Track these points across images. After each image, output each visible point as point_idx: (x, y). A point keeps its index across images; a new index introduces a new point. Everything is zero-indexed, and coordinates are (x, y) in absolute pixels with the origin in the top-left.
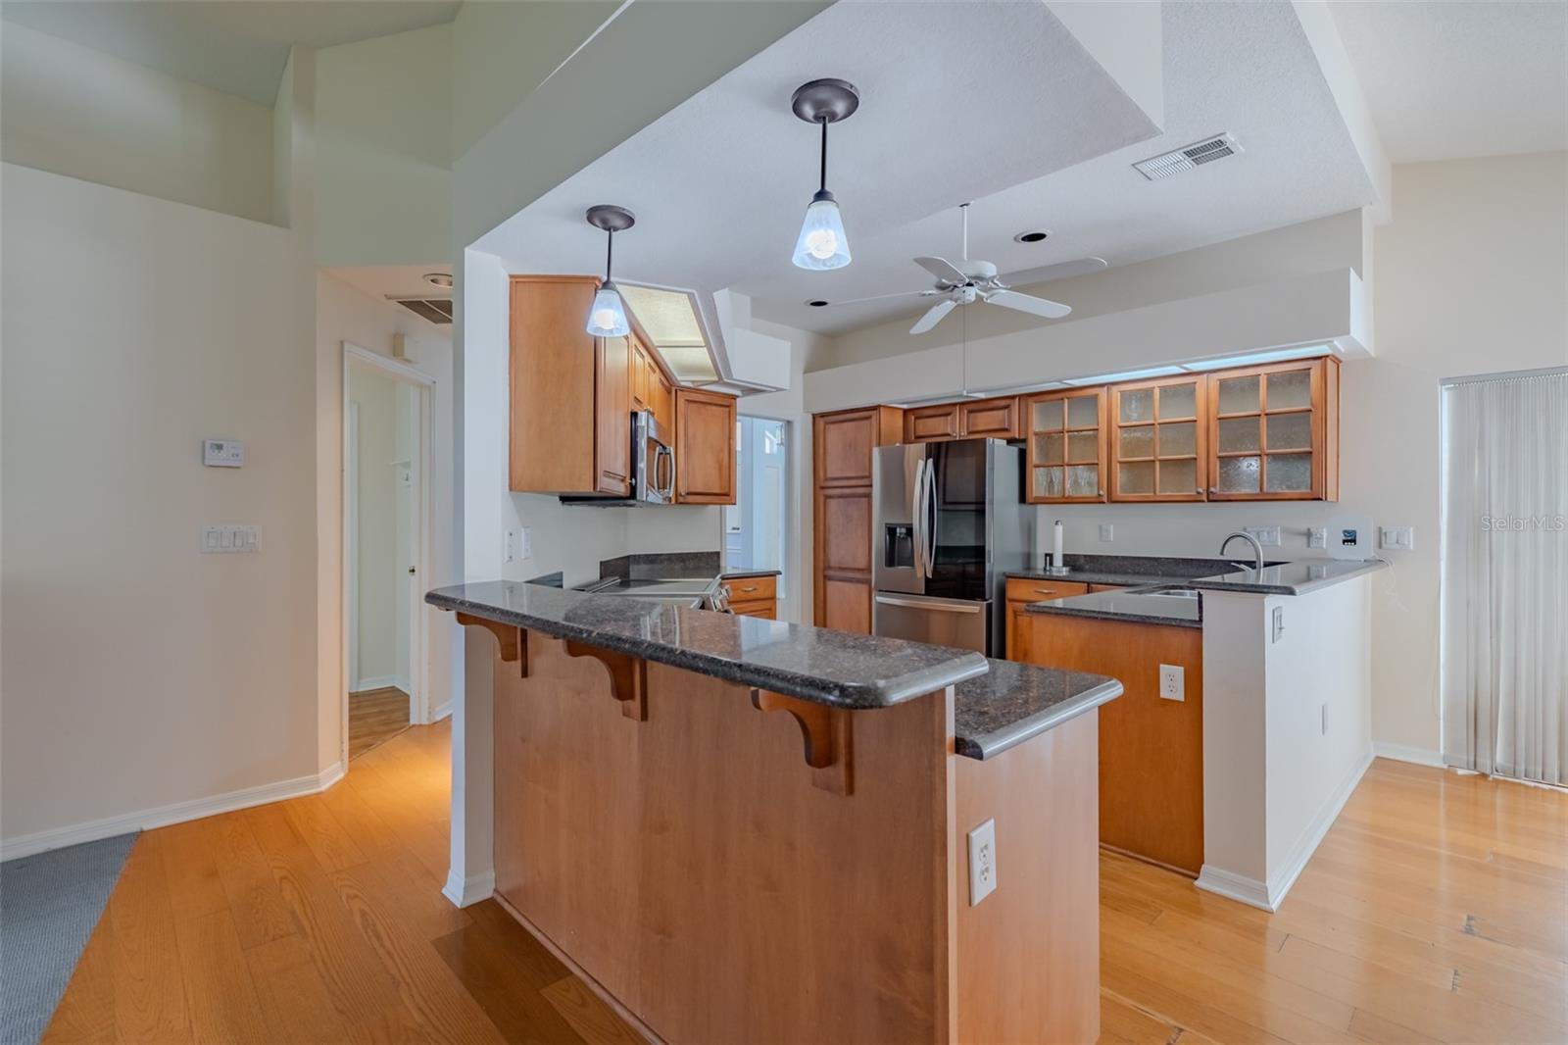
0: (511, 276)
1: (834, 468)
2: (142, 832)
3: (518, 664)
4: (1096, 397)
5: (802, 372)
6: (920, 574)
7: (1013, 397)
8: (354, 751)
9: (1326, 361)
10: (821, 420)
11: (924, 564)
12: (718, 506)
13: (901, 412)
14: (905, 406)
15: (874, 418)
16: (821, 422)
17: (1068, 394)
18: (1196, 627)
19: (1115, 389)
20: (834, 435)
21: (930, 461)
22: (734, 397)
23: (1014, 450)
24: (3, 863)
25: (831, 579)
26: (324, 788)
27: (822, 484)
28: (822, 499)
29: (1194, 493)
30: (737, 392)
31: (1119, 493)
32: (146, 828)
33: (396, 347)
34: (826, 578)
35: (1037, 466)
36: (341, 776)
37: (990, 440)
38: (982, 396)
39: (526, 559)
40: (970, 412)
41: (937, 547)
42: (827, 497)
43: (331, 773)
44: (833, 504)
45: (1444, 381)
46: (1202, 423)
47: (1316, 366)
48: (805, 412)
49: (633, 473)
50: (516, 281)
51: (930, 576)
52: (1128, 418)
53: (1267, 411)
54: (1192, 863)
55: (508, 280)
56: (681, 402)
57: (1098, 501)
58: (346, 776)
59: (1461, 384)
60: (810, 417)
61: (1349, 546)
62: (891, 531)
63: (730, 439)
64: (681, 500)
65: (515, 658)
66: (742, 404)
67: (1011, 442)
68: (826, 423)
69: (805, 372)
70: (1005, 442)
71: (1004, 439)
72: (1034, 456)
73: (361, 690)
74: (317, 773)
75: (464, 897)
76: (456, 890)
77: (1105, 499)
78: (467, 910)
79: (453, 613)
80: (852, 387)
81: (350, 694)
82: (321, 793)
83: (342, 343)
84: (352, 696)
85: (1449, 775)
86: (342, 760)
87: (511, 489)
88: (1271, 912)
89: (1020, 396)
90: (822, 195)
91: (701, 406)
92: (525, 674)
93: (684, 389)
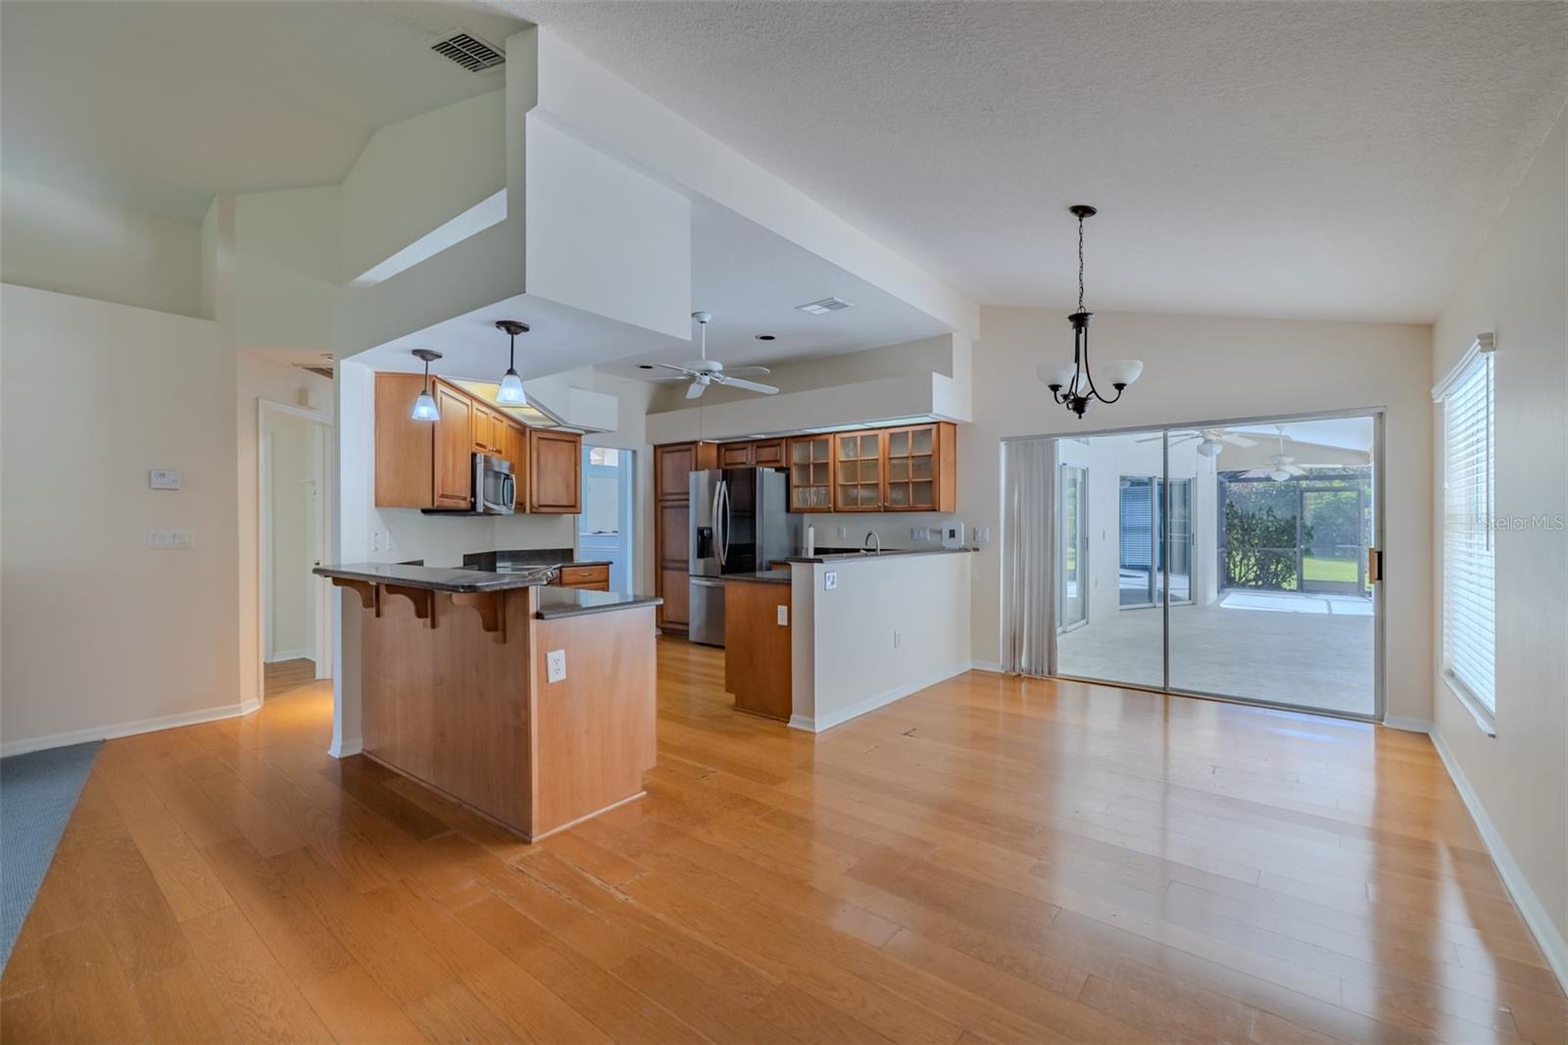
0: (376, 373)
1: (669, 486)
2: (105, 741)
3: (373, 610)
4: (827, 441)
5: (644, 413)
6: (718, 563)
7: (782, 438)
8: (266, 696)
9: (939, 426)
10: (660, 450)
11: (721, 557)
12: (572, 515)
13: (716, 447)
14: (717, 442)
15: (693, 451)
16: (659, 451)
17: (813, 438)
18: (788, 583)
19: (838, 436)
20: (669, 461)
21: (724, 482)
22: (580, 435)
23: (782, 475)
24: (2, 759)
25: (666, 568)
26: (244, 714)
27: (661, 498)
28: (659, 509)
29: (876, 506)
30: (582, 432)
31: (840, 504)
32: (108, 738)
33: (302, 398)
34: (663, 568)
35: (796, 487)
36: (258, 707)
37: (759, 469)
38: (763, 437)
39: (390, 550)
40: (758, 447)
41: (730, 545)
42: (664, 508)
43: (250, 704)
44: (667, 512)
45: (1002, 440)
46: (881, 461)
47: (934, 426)
48: (647, 443)
49: (474, 493)
50: (379, 376)
51: (724, 564)
52: (848, 456)
53: (914, 454)
54: (786, 715)
55: (374, 375)
56: (534, 440)
57: (828, 511)
58: (262, 708)
59: (1009, 440)
60: (652, 447)
61: (952, 539)
62: (700, 531)
63: (576, 465)
64: (535, 510)
65: (372, 606)
66: (585, 439)
67: (778, 470)
68: (663, 453)
69: (650, 412)
70: (773, 470)
71: (772, 467)
72: (795, 479)
73: (275, 661)
74: (239, 702)
75: (342, 752)
76: (336, 751)
77: (832, 510)
78: (342, 760)
79: (330, 579)
80: (680, 427)
81: (265, 664)
82: (242, 717)
83: (257, 399)
84: (266, 665)
85: (1005, 676)
86: (259, 697)
87: (376, 505)
88: (814, 733)
89: (787, 438)
90: (511, 372)
91: (551, 442)
92: (378, 615)
93: (536, 430)
